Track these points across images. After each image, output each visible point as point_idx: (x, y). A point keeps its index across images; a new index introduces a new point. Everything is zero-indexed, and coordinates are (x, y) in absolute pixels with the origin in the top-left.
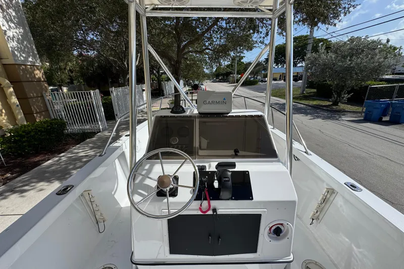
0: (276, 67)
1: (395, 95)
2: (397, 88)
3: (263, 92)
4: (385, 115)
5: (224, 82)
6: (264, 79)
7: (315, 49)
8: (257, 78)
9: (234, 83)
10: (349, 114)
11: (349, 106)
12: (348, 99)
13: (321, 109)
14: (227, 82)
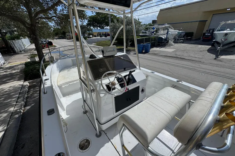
0: (94, 29)
1: (144, 42)
2: (144, 39)
3: (92, 44)
4: (143, 50)
5: (63, 39)
6: (89, 36)
7: (112, 21)
8: (85, 36)
9: (71, 39)
10: (132, 51)
11: (131, 48)
12: (130, 44)
13: (121, 50)
14: (65, 38)
